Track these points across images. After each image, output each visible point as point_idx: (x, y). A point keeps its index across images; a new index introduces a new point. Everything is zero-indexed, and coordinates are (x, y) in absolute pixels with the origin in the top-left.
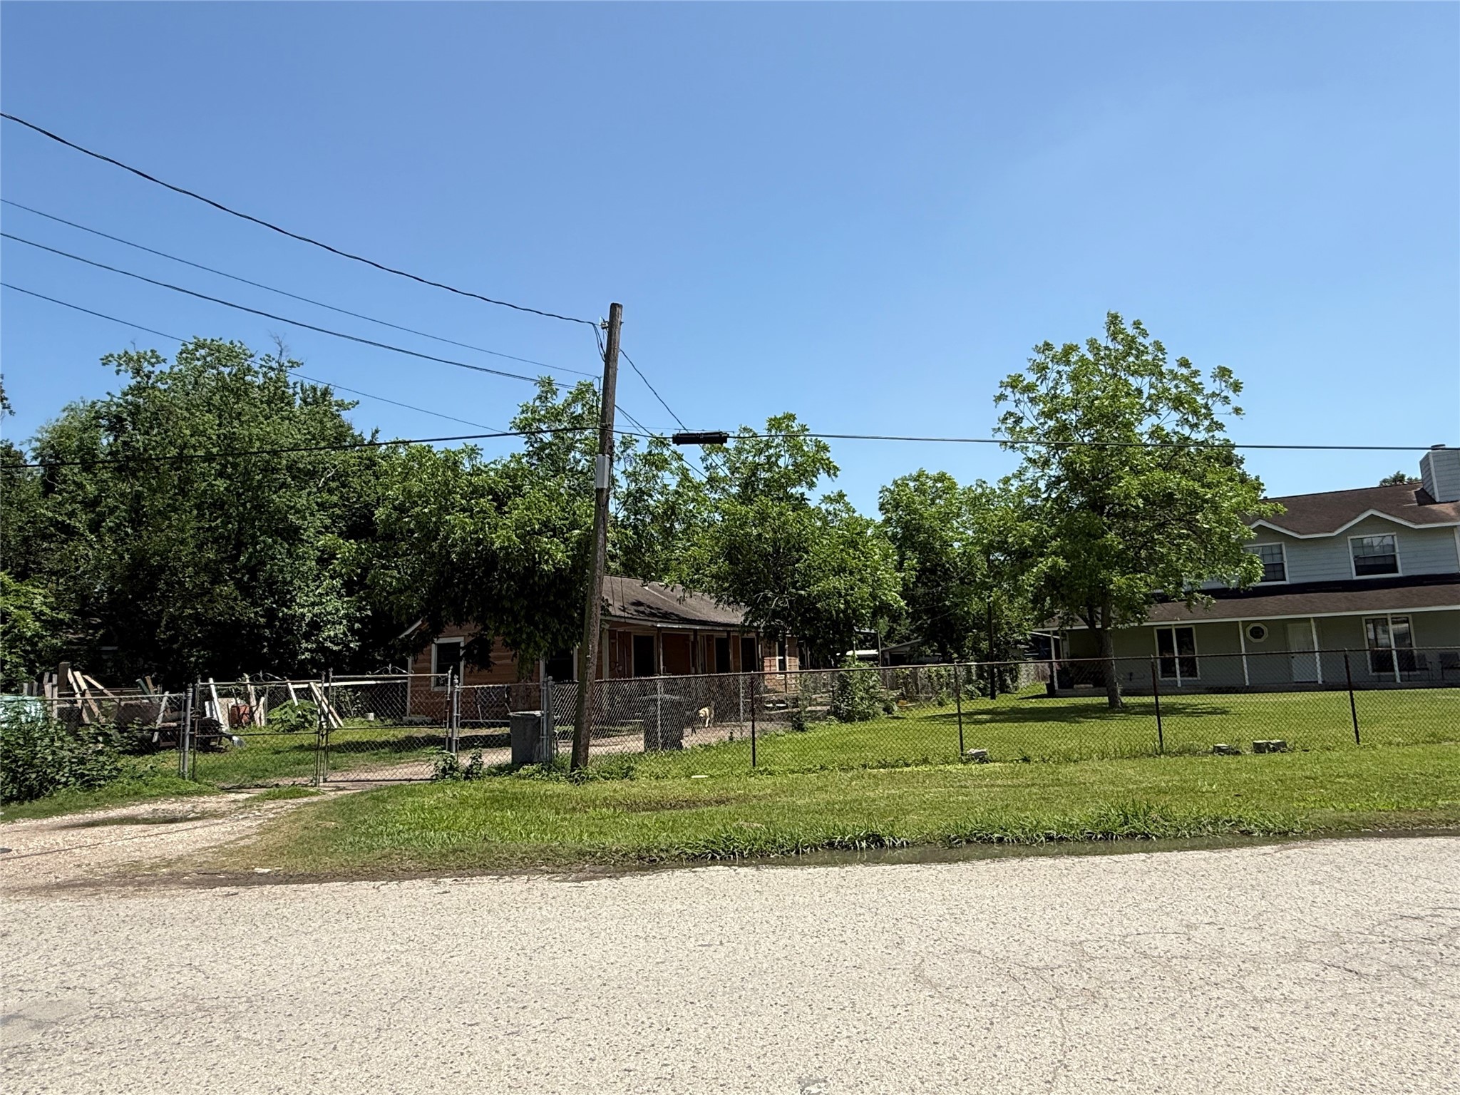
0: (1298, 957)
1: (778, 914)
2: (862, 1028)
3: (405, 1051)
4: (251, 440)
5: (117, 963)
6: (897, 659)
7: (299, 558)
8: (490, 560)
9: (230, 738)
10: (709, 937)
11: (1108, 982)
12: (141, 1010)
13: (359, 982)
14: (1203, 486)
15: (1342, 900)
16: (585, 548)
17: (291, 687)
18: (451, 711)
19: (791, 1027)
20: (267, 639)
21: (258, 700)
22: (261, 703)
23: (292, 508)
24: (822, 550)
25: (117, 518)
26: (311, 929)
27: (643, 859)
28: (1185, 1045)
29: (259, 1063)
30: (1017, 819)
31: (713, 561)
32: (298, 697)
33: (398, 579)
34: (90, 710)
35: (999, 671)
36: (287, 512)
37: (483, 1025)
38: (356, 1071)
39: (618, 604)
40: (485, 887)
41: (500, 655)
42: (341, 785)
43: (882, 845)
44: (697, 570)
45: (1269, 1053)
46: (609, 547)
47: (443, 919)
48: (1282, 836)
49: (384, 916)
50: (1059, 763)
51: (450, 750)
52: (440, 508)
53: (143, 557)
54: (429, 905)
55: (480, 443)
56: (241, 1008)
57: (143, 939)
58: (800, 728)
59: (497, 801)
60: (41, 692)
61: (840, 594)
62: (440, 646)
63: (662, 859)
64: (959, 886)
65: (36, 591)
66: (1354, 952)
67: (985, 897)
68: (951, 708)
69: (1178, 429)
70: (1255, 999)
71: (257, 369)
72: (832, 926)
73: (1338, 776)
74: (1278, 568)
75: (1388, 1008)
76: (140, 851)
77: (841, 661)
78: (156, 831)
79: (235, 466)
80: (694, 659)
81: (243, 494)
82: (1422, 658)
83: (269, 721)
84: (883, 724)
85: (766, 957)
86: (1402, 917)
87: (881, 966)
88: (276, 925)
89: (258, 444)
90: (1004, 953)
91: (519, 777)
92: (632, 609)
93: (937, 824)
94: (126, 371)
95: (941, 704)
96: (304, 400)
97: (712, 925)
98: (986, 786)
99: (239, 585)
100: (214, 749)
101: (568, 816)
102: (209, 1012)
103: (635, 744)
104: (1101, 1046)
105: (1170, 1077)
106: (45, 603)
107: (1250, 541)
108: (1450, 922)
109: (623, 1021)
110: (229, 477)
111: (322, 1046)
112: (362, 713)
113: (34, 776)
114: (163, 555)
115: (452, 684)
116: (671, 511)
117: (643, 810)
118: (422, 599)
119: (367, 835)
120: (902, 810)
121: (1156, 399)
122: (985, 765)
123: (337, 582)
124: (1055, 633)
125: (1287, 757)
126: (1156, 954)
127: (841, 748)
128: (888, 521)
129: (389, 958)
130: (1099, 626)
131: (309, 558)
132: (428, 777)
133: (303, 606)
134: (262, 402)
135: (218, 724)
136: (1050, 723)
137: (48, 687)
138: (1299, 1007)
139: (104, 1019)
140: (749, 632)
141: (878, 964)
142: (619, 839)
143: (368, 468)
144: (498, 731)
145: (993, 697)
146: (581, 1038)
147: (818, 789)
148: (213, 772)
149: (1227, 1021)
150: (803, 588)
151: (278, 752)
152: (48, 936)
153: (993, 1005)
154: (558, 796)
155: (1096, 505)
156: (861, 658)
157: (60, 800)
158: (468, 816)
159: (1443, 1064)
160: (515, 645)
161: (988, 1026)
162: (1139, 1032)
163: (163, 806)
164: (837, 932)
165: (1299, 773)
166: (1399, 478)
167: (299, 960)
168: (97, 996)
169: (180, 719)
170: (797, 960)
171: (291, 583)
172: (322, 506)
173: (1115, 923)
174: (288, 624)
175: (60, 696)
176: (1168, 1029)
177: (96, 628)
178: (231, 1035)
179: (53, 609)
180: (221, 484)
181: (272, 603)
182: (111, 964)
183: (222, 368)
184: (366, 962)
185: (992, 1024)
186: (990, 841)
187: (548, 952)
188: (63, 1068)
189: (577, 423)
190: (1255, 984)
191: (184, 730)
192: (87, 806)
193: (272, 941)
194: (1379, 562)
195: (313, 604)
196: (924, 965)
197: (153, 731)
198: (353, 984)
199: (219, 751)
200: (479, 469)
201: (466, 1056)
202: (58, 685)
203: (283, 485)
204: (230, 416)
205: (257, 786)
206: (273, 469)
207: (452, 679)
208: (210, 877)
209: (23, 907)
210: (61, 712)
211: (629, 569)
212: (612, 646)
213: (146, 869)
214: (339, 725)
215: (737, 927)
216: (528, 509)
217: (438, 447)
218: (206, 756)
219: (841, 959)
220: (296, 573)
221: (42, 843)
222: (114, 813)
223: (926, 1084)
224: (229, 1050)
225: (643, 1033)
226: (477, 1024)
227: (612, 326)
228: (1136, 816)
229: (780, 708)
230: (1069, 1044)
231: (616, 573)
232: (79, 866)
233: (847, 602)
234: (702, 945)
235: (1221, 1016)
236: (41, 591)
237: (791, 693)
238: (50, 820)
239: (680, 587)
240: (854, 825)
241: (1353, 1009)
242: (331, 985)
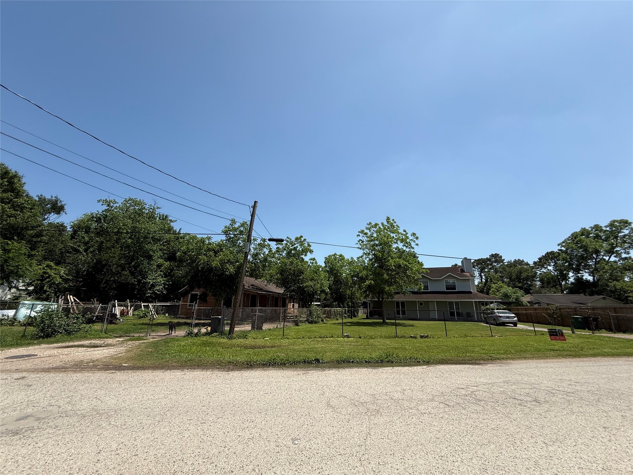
0: (432, 400)
1: (288, 383)
2: (311, 422)
3: (167, 429)
4: (141, 228)
5: (70, 397)
6: (325, 306)
7: (151, 265)
8: (211, 270)
9: (120, 320)
10: (267, 391)
11: (382, 407)
12: (77, 414)
13: (154, 405)
14: (409, 264)
15: (444, 383)
16: (239, 269)
17: (142, 304)
18: (193, 315)
19: (290, 421)
20: (137, 289)
21: (131, 308)
22: (132, 309)
23: (151, 249)
24: (307, 273)
25: (94, 248)
26: (139, 386)
27: (248, 364)
28: (403, 427)
29: (116, 433)
30: (357, 356)
31: (277, 274)
32: (144, 308)
33: (181, 274)
34: (73, 308)
35: (353, 311)
36: (149, 251)
37: (194, 420)
38: (150, 436)
39: (247, 285)
40: (198, 374)
41: (210, 299)
42: (155, 337)
43: (319, 362)
44: (272, 277)
45: (426, 430)
46: (247, 269)
47: (184, 383)
48: (428, 363)
49: (164, 381)
50: (369, 339)
51: (191, 327)
52: (197, 254)
53: (101, 261)
54: (179, 378)
55: (212, 236)
56: (112, 413)
57: (81, 388)
58: (297, 325)
59: (205, 344)
60: (57, 302)
61: (311, 286)
62: (192, 295)
63: (254, 365)
64: (341, 376)
65: (62, 269)
66: (447, 399)
67: (348, 380)
68: (340, 321)
69: (403, 247)
70: (421, 413)
71: (147, 208)
72: (304, 388)
73: (442, 346)
74: (427, 287)
75: (456, 416)
76: (84, 357)
77: (310, 305)
78: (90, 350)
79: (135, 236)
80: (268, 303)
81: (136, 244)
82: (462, 313)
83: (133, 315)
84: (320, 325)
85: (284, 398)
86: (459, 388)
87: (318, 401)
88: (128, 384)
89: (143, 230)
90: (353, 397)
91: (212, 337)
92: (251, 287)
93: (335, 356)
94: (105, 205)
95: (337, 320)
96: (159, 218)
97: (268, 387)
98: (349, 345)
99: (130, 271)
100: (114, 323)
101: (226, 350)
102: (101, 415)
103: (248, 327)
104: (380, 428)
105: (399, 437)
106: (64, 273)
107: (420, 279)
108: (471, 390)
109: (239, 419)
110: (133, 239)
111: (139, 427)
112: (164, 314)
113: (50, 330)
114: (107, 261)
115: (195, 306)
116: (265, 260)
117: (249, 348)
118: (188, 280)
119: (161, 354)
120: (325, 351)
121: (397, 240)
122: (349, 339)
123: (162, 273)
124: (369, 301)
125: (429, 340)
126: (395, 399)
127: (309, 331)
128: (326, 267)
129: (164, 396)
130: (381, 300)
131: (154, 265)
132: (183, 335)
133: (150, 279)
134: (147, 218)
135: (116, 315)
136: (367, 327)
137: (60, 300)
138: (433, 415)
139: (63, 417)
140: (285, 296)
141: (316, 400)
142: (242, 358)
143: (177, 240)
144: (207, 321)
145: (351, 318)
146: (225, 425)
147: (302, 344)
148: (112, 331)
149: (414, 420)
150: (301, 284)
151: (135, 325)
152: (46, 386)
153: (349, 414)
154: (224, 343)
155: (381, 267)
156: (316, 305)
157: (58, 338)
158: (194, 349)
159: (471, 433)
160: (215, 296)
161: (348, 421)
162: (390, 423)
163: (94, 342)
164: (305, 390)
165: (432, 345)
166: (456, 265)
167: (134, 396)
168: (61, 409)
169: (104, 313)
170: (293, 399)
171: (147, 272)
172: (161, 250)
173: (384, 388)
174: (144, 285)
175: (64, 303)
176: (398, 422)
177: (80, 282)
178: (108, 423)
179: (66, 275)
180: (130, 241)
181: (140, 278)
182: (68, 397)
183: (136, 207)
184: (157, 397)
185: (349, 420)
186: (350, 362)
187: (217, 395)
188: (45, 435)
189: (241, 233)
190: (421, 408)
191: (105, 317)
192: (67, 341)
193: (126, 390)
194: (452, 287)
195: (153, 279)
196: (330, 401)
197: (94, 316)
198: (152, 405)
199: (115, 324)
200: (211, 243)
201: (187, 431)
202: (64, 299)
203: (150, 243)
204: (136, 221)
205: (126, 336)
206: (147, 238)
207: (195, 305)
208: (107, 367)
209: (39, 376)
210: (63, 309)
211: (251, 276)
212: (244, 297)
213: (85, 363)
214: (156, 317)
215: (276, 388)
216: (224, 256)
217: (198, 236)
218: (111, 325)
219: (306, 399)
220: (149, 269)
221: (49, 353)
222: (76, 343)
223: (330, 440)
224: (107, 429)
225: (245, 423)
226: (192, 420)
227: (254, 207)
228: (390, 356)
229: (292, 319)
230: (371, 427)
231: (247, 276)
232: (61, 361)
233: (313, 289)
234: (265, 394)
235: (413, 418)
236: (64, 269)
237: (295, 314)
238: (53, 345)
239: (266, 281)
240: (312, 356)
241: (447, 416)
242: (144, 406)
